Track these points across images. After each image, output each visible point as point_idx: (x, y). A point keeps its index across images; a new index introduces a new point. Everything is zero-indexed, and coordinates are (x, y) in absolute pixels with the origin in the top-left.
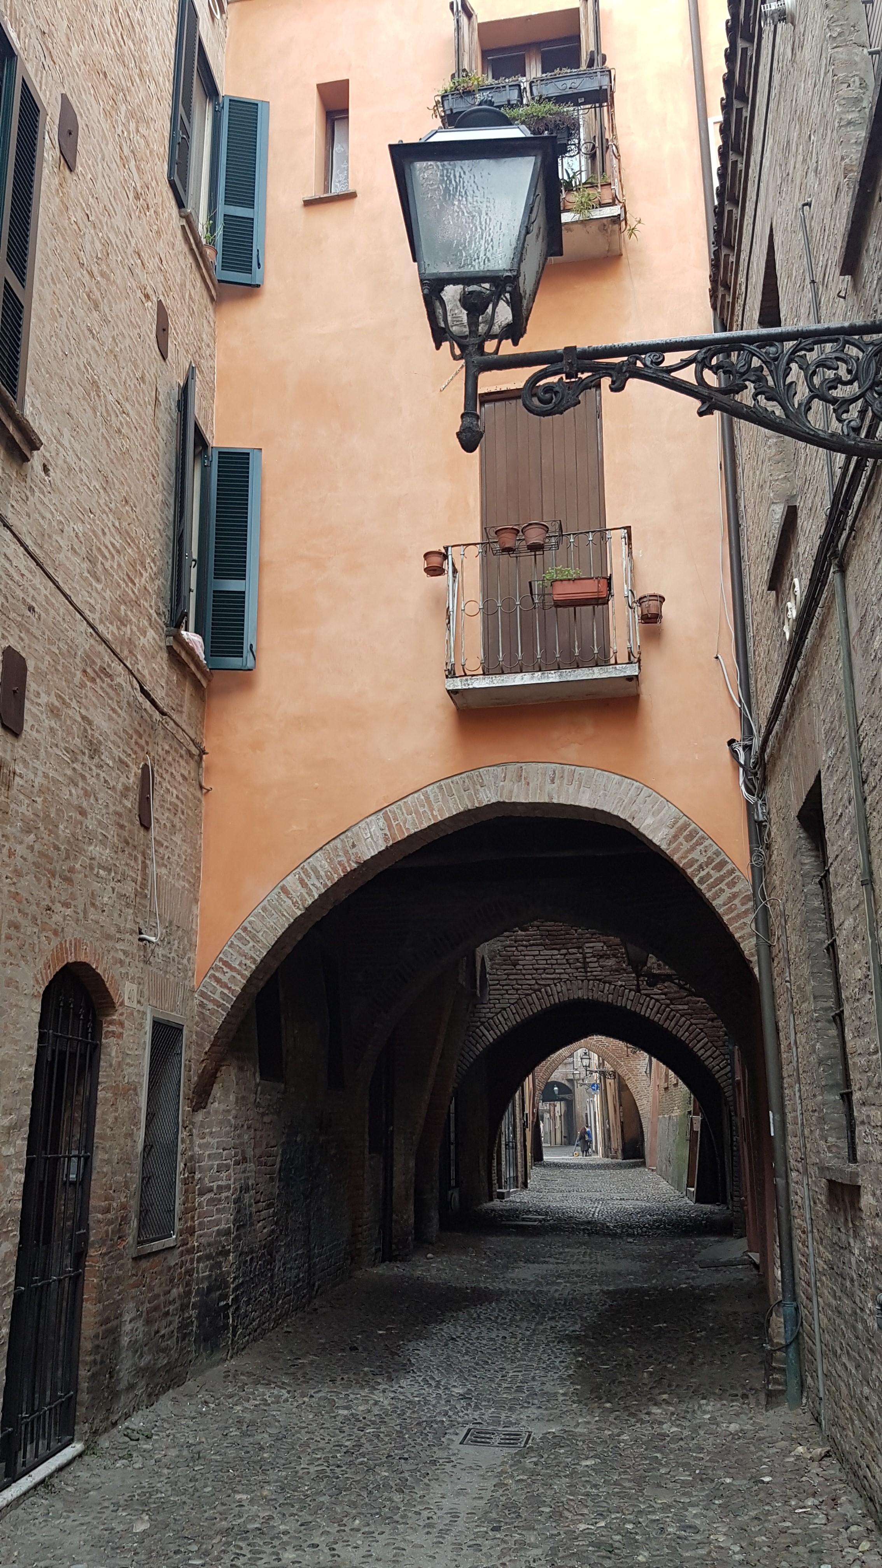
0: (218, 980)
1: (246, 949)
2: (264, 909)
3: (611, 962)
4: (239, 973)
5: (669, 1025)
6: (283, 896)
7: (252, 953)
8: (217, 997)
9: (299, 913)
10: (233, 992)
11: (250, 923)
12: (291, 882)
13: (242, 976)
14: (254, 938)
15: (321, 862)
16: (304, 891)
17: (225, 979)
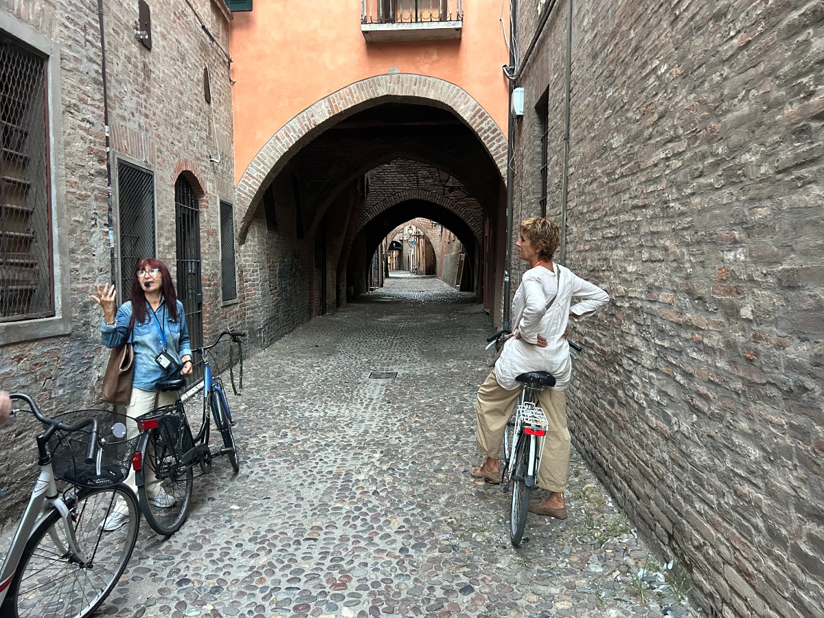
0: (247, 183)
1: (260, 168)
2: (268, 148)
3: (430, 181)
4: (257, 180)
5: (456, 212)
6: (277, 141)
7: (263, 170)
8: (247, 191)
9: (286, 150)
10: (255, 189)
11: (261, 154)
12: (281, 134)
13: (259, 181)
14: (263, 162)
15: (295, 124)
16: (287, 139)
17: (250, 183)
